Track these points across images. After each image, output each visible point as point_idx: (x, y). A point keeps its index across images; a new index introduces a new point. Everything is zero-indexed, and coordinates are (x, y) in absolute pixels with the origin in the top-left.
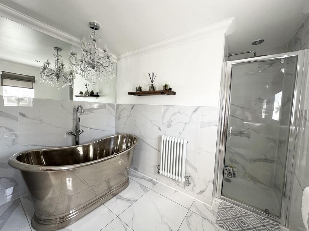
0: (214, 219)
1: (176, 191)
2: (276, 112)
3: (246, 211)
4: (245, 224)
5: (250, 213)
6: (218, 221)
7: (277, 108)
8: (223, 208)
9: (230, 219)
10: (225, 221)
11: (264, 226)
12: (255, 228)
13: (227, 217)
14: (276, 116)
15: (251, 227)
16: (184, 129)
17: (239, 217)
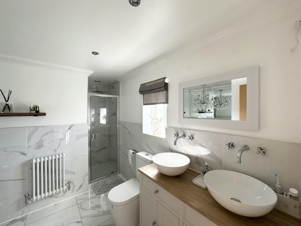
0: (94, 195)
1: (56, 205)
2: (103, 119)
3: (105, 179)
4: (107, 185)
5: (106, 179)
6: (97, 193)
7: (103, 117)
8: (95, 186)
9: (101, 188)
10: (100, 191)
11: (114, 179)
12: (111, 183)
13: (100, 188)
14: (103, 121)
15: (110, 183)
16: (59, 145)
17: (104, 185)
